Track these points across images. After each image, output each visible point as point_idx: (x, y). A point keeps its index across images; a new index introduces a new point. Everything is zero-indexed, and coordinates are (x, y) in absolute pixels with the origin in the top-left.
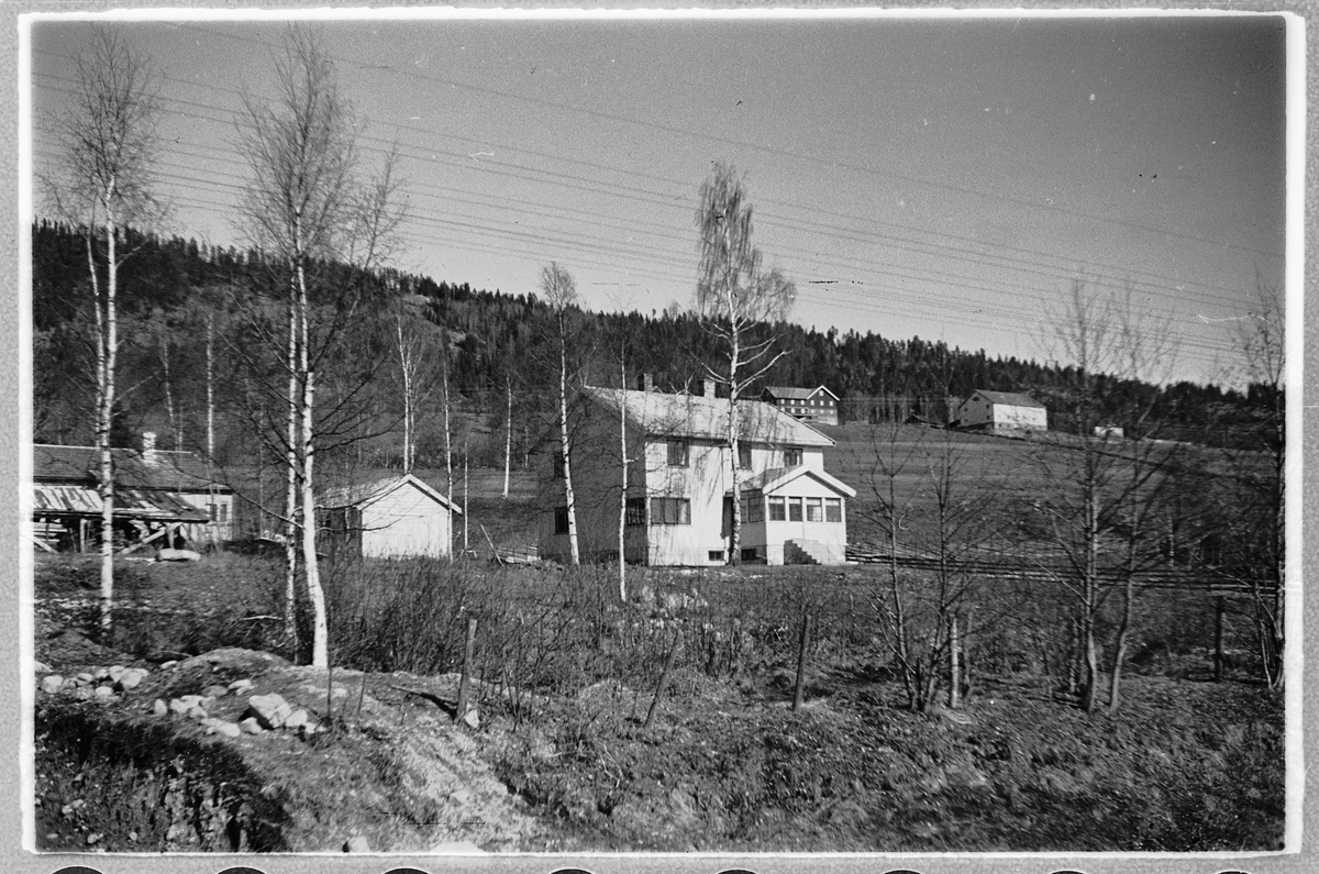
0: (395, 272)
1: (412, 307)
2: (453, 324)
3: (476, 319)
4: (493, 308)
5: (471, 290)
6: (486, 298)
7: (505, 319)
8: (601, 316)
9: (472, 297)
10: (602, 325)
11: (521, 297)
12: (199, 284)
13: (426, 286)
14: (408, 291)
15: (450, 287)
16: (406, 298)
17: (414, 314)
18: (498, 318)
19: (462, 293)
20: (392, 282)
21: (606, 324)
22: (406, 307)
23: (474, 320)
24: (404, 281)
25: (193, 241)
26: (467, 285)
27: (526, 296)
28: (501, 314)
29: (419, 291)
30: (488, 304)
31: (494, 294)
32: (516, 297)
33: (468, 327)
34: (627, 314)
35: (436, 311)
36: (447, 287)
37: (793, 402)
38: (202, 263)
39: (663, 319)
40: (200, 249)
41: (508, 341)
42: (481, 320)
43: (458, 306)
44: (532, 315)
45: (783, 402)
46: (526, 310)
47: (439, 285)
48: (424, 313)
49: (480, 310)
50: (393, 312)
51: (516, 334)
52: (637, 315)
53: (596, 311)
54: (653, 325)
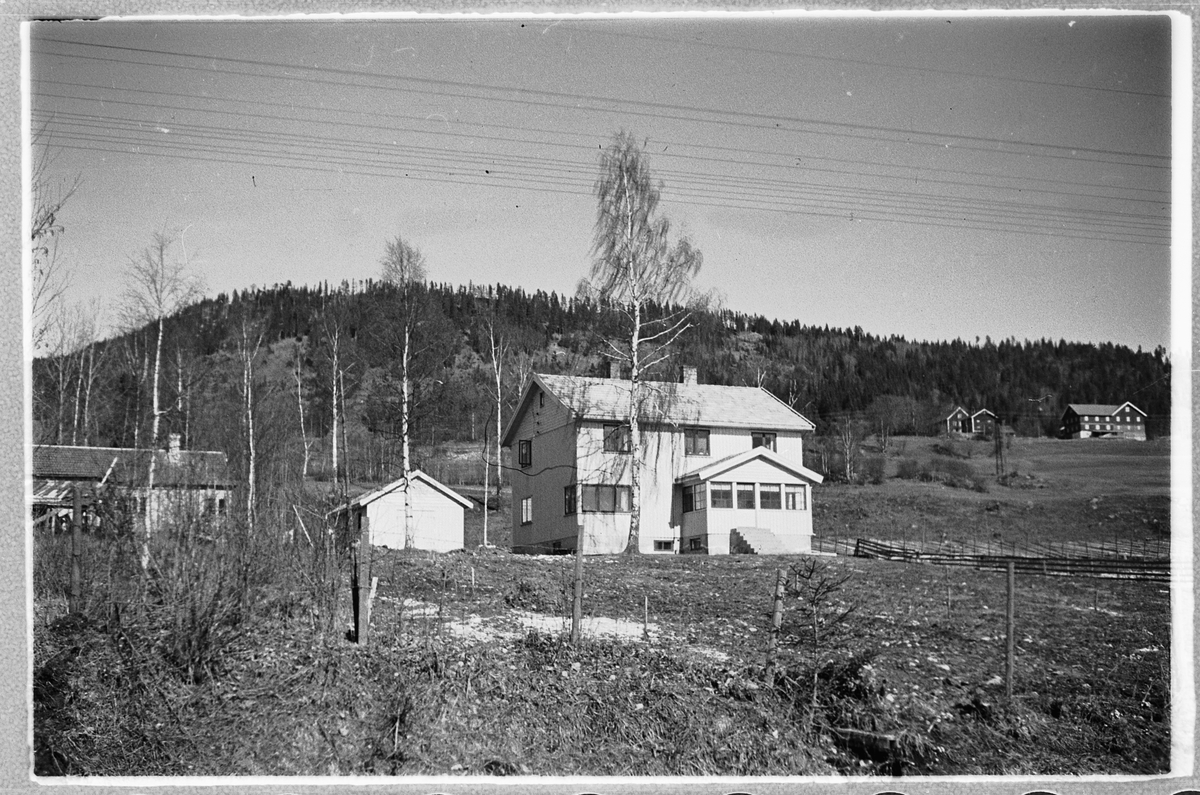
0: (731, 313)
1: (746, 344)
2: (785, 356)
3: (805, 352)
4: (822, 341)
5: (802, 327)
6: (816, 332)
7: (832, 351)
8: (925, 345)
9: (802, 332)
10: (925, 352)
11: (849, 330)
12: (559, 331)
13: (760, 324)
14: (743, 329)
15: (782, 324)
16: (741, 336)
17: (747, 351)
18: (825, 351)
19: (793, 330)
20: (728, 322)
21: (930, 355)
22: (740, 344)
23: (803, 353)
24: (739, 320)
25: (553, 294)
26: (797, 322)
27: (853, 329)
28: (829, 346)
29: (753, 329)
30: (816, 338)
31: (823, 329)
32: (843, 331)
33: (797, 359)
34: (950, 342)
35: (768, 346)
36: (779, 324)
37: (1097, 419)
38: (562, 312)
39: (986, 345)
40: (560, 300)
41: (834, 372)
42: (810, 353)
43: (788, 341)
44: (857, 347)
45: (1086, 419)
46: (852, 342)
47: (772, 323)
48: (757, 349)
49: (809, 344)
50: (729, 349)
51: (842, 365)
52: (959, 342)
53: (920, 341)
54: (975, 350)
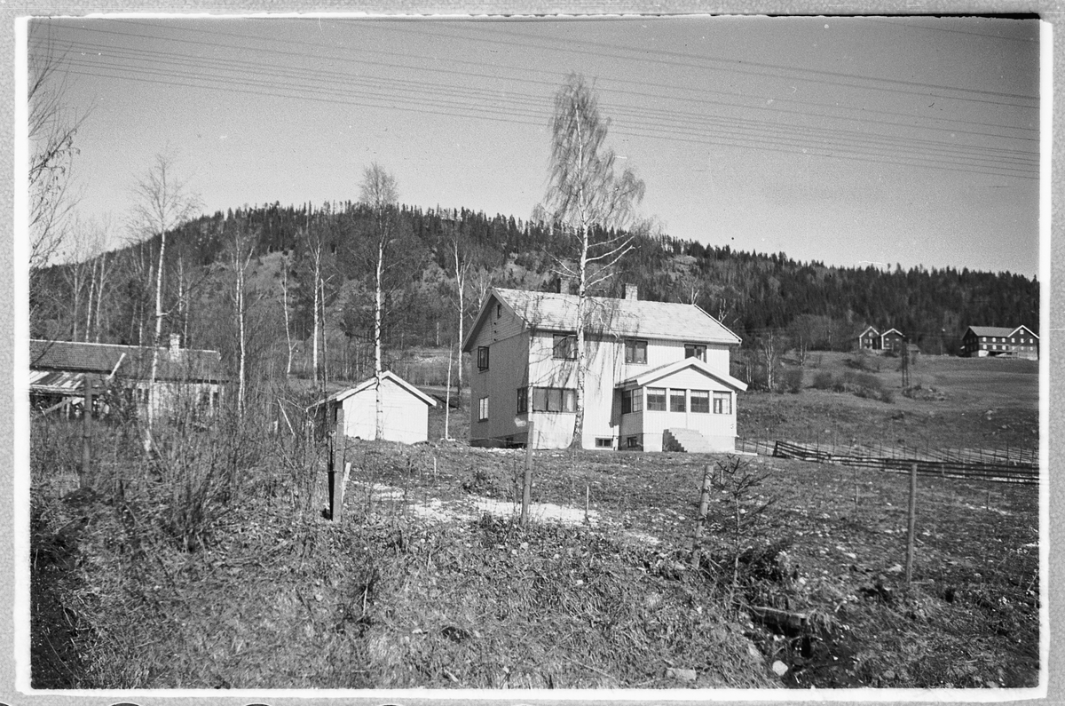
0: (669, 238)
1: (682, 266)
2: (716, 277)
3: (734, 274)
4: (749, 265)
5: (732, 252)
6: (744, 257)
7: (758, 274)
8: (842, 270)
9: (732, 256)
10: (842, 277)
11: (774, 256)
12: (515, 251)
13: (694, 249)
14: (679, 252)
15: (714, 249)
16: (678, 259)
17: (683, 272)
18: (752, 274)
19: (724, 254)
20: (667, 246)
21: (846, 278)
22: (677, 266)
23: (733, 275)
24: (676, 245)
25: (512, 218)
26: (728, 247)
27: (777, 255)
28: (756, 270)
29: (688, 253)
30: (745, 261)
31: (751, 254)
32: (769, 256)
33: (727, 280)
34: (864, 268)
35: (701, 268)
36: (712, 249)
37: (994, 340)
38: (518, 233)
39: (897, 272)
40: (517, 224)
41: (760, 292)
42: (738, 275)
43: (719, 264)
44: (781, 270)
45: (985, 339)
46: (776, 266)
47: (705, 247)
48: (691, 271)
49: (738, 267)
50: (667, 270)
51: (767, 286)
52: (873, 268)
53: (838, 266)
54: (887, 276)
